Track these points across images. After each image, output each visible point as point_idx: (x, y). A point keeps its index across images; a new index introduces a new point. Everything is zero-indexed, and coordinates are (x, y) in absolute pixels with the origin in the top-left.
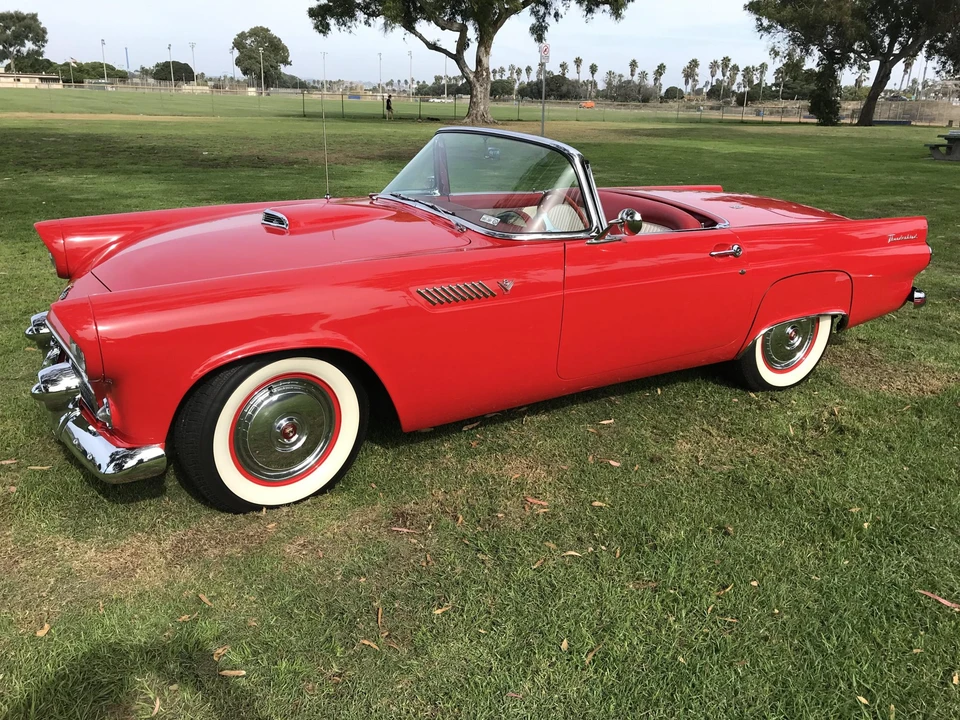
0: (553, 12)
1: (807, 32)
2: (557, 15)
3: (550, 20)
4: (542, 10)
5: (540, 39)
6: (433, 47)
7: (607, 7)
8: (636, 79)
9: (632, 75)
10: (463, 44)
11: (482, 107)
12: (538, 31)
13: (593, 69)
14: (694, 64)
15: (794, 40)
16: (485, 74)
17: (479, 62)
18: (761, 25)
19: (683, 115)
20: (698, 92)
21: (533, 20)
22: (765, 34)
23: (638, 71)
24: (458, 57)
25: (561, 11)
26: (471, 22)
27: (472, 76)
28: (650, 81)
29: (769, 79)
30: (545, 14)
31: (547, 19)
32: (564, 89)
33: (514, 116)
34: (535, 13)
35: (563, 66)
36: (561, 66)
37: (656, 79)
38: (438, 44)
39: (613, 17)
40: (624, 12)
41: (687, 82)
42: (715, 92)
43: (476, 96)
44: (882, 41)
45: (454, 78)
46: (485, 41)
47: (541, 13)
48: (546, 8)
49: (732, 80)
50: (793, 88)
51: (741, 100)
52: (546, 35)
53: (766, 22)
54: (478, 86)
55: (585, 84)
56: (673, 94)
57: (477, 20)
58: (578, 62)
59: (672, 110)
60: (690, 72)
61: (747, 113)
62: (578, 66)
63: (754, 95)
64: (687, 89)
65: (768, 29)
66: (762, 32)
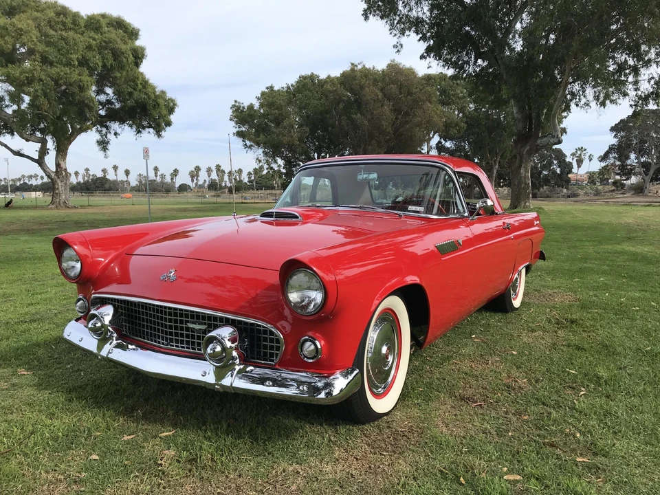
0: (113, 132)
1: (274, 150)
2: (116, 134)
3: (111, 137)
4: (104, 130)
5: (105, 149)
6: (18, 154)
7: (151, 130)
8: (158, 179)
9: (156, 176)
10: (43, 152)
11: (64, 197)
12: (103, 144)
13: (127, 173)
14: (198, 169)
15: (266, 154)
16: (64, 173)
17: (58, 165)
18: (246, 144)
19: (199, 200)
20: (201, 187)
21: (98, 137)
22: (249, 150)
23: (159, 173)
24: (40, 162)
25: (119, 131)
26: (51, 137)
27: (53, 175)
28: (168, 179)
29: (245, 179)
30: (106, 133)
31: (109, 136)
32: (107, 186)
33: (86, 203)
34: (100, 132)
35: (104, 171)
36: (102, 171)
37: (172, 179)
38: (22, 152)
39: (156, 136)
40: (163, 133)
41: (192, 181)
42: (213, 186)
43: (58, 189)
44: (314, 155)
45: (12, 180)
46: (62, 151)
47: (104, 132)
48: (107, 129)
49: (222, 179)
50: (260, 183)
51: (230, 191)
52: (109, 147)
53: (248, 143)
54: (59, 181)
55: (122, 182)
56: (183, 188)
57: (53, 135)
58: (115, 168)
59: (189, 197)
60: (194, 174)
61: (236, 198)
62: (116, 171)
63: (239, 187)
64: (192, 185)
65: (250, 147)
66: (247, 149)
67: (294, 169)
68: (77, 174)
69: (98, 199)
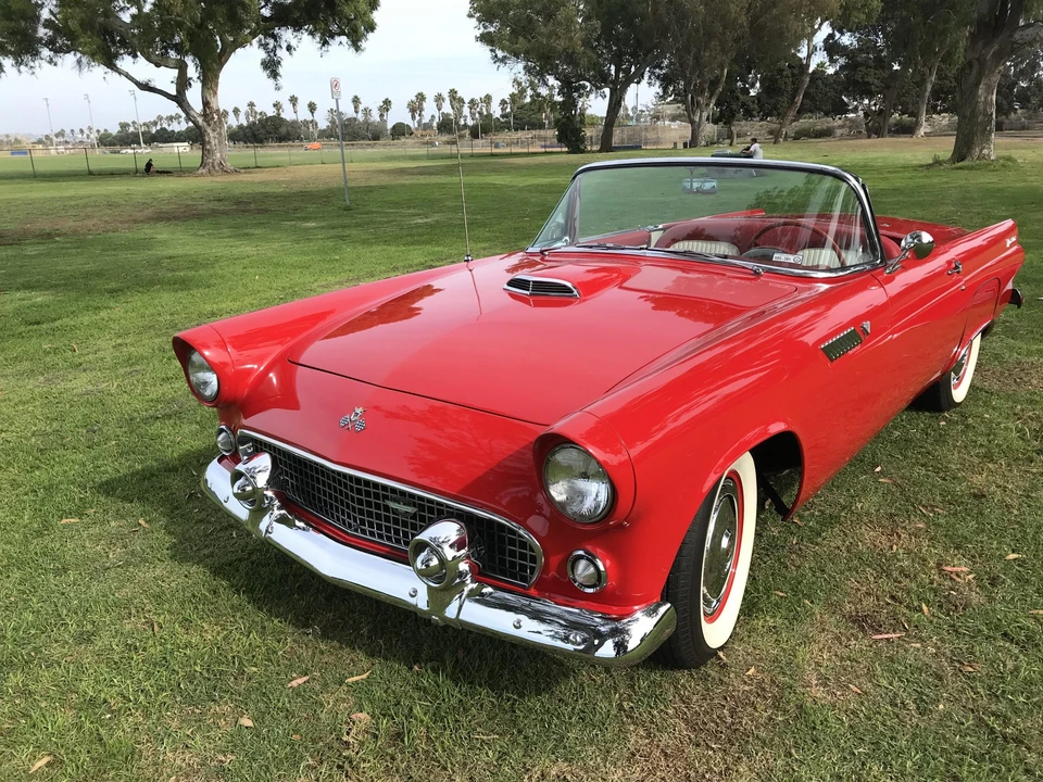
0: (284, 45)
1: (542, 62)
2: (289, 48)
3: (282, 53)
4: (271, 42)
5: (274, 75)
6: (145, 87)
7: (344, 39)
8: (360, 117)
9: (357, 112)
10: (183, 83)
11: (218, 155)
12: (271, 67)
13: (312, 107)
14: (421, 97)
15: (528, 70)
16: (216, 117)
17: (206, 104)
18: (496, 56)
19: (423, 151)
20: (427, 126)
21: (262, 54)
22: (502, 65)
23: (361, 107)
24: (179, 99)
25: (294, 43)
26: (191, 57)
27: (200, 120)
28: (375, 117)
29: (496, 112)
30: (275, 47)
31: (279, 52)
32: (283, 130)
33: (251, 162)
34: (264, 46)
35: (277, 105)
36: (274, 105)
37: (381, 115)
38: (152, 84)
39: (352, 49)
40: (363, 44)
41: (413, 117)
42: (446, 126)
43: (209, 142)
44: (609, 69)
45: (144, 124)
46: (209, 79)
47: (271, 46)
48: (276, 40)
49: (459, 113)
50: (521, 119)
51: (475, 134)
52: (281, 70)
53: (500, 54)
54: (209, 131)
55: (306, 123)
56: (400, 131)
57: (195, 55)
58: (293, 100)
59: (408, 146)
60: (416, 107)
61: (481, 146)
62: (294, 105)
63: (484, 128)
64: (413, 125)
65: (503, 60)
66: (498, 64)
67: (576, 95)
68: (236, 111)
69: (272, 153)
